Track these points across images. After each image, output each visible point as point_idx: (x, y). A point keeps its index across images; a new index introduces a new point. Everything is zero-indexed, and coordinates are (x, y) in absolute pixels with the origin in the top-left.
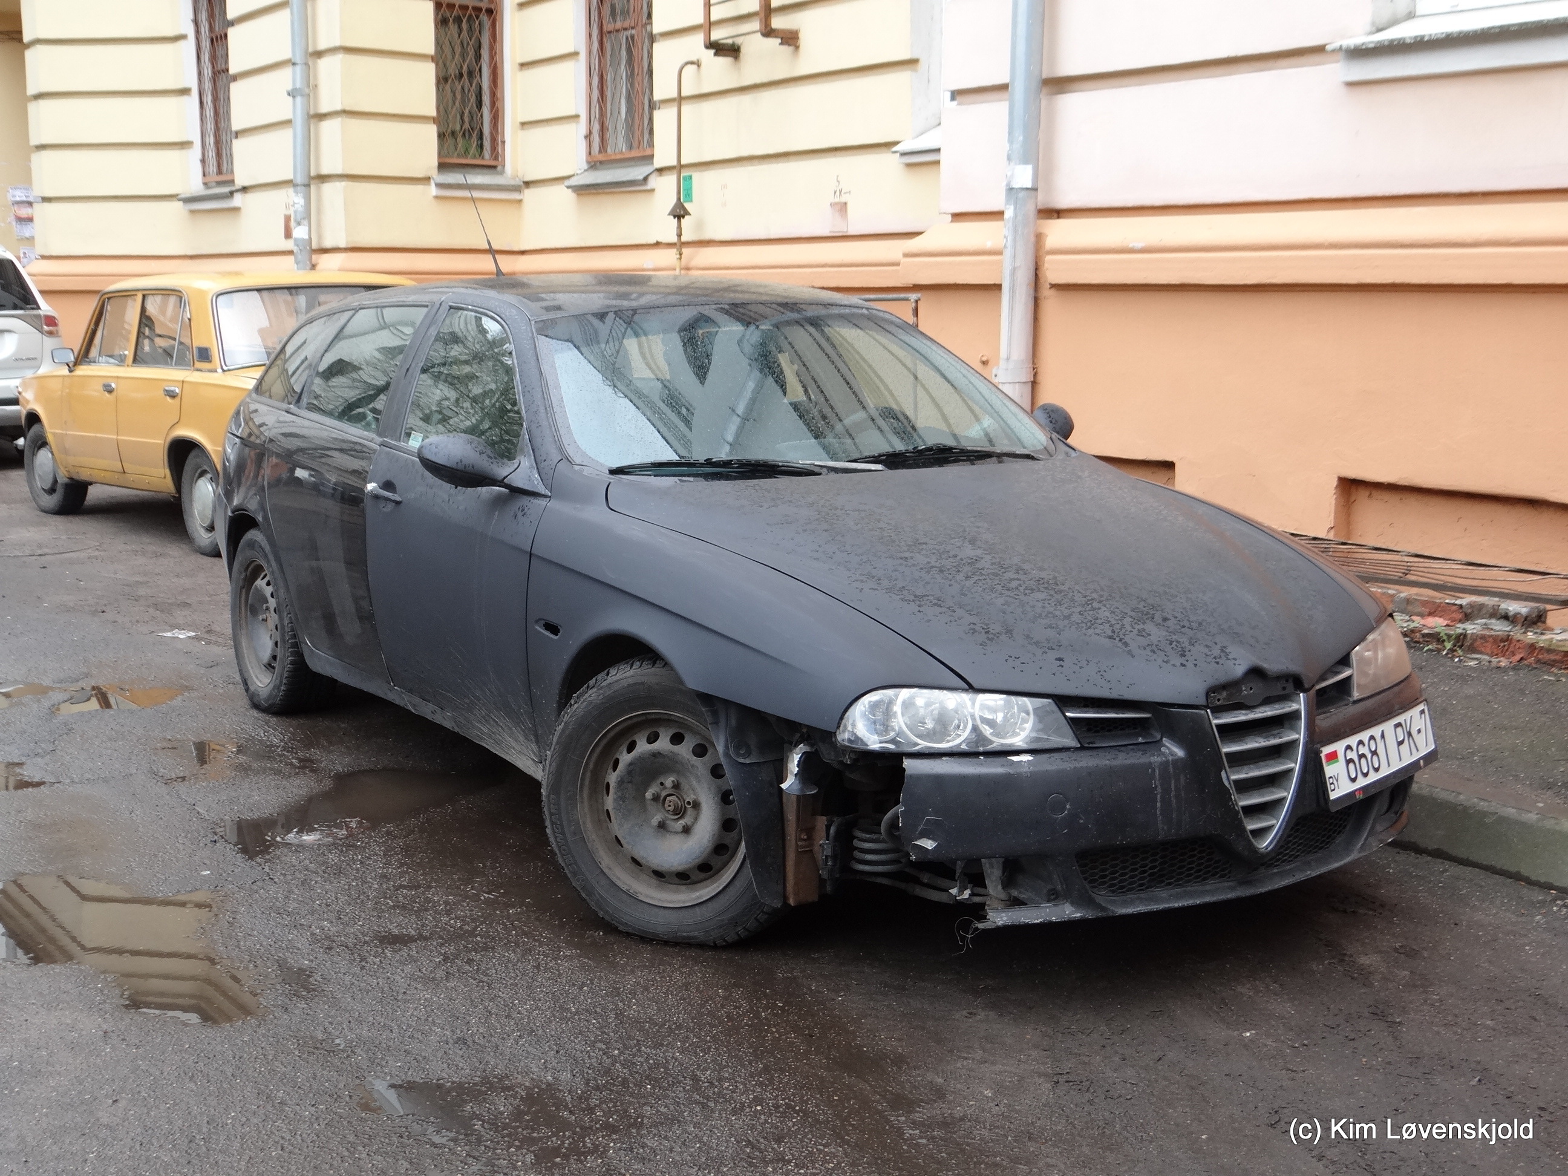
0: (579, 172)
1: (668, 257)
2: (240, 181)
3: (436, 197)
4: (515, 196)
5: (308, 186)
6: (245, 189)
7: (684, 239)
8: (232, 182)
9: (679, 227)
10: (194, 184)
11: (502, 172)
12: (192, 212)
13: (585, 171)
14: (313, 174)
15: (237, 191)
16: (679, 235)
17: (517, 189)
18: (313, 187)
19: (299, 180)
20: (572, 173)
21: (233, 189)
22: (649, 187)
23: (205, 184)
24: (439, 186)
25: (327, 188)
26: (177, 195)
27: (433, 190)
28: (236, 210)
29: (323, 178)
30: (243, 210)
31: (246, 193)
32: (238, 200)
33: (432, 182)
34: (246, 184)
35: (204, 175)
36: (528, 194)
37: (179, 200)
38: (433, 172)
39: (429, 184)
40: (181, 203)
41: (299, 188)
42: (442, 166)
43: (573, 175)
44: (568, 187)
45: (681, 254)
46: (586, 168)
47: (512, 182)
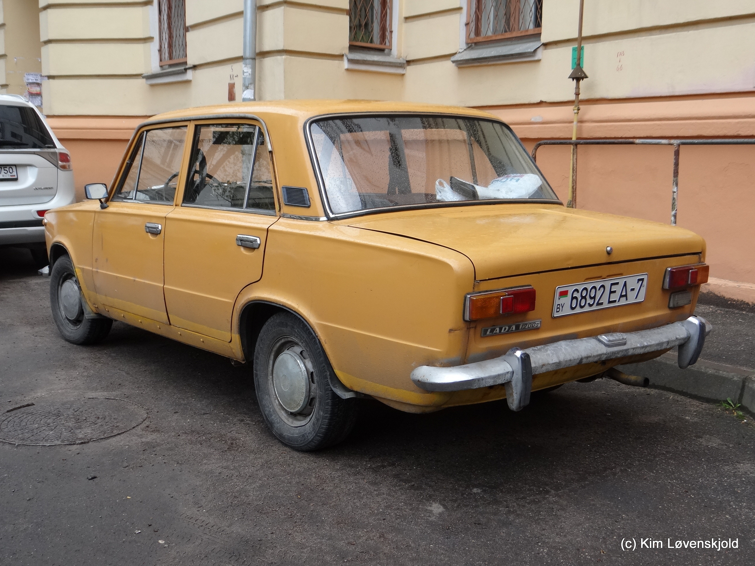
0: (461, 51)
1: (567, 112)
2: (191, 61)
3: (347, 70)
4: (400, 71)
5: (254, 59)
6: (195, 67)
7: (581, 97)
8: (185, 63)
9: (578, 87)
10: (155, 67)
11: (389, 54)
12: (152, 86)
13: (465, 50)
14: (257, 51)
15: (189, 68)
16: (577, 94)
17: (401, 66)
18: (257, 61)
19: (248, 55)
20: (454, 52)
21: (187, 67)
22: (536, 58)
23: (161, 66)
24: (351, 61)
25: (268, 61)
26: (142, 74)
27: (346, 64)
28: (188, 82)
29: (264, 54)
30: (193, 82)
31: (195, 70)
32: (190, 75)
33: (345, 58)
34: (196, 63)
35: (161, 61)
36: (410, 70)
37: (143, 77)
38: (346, 51)
39: (342, 60)
40: (144, 80)
41: (248, 61)
42: (352, 48)
43: (456, 53)
44: (453, 62)
45: (579, 109)
46: (465, 48)
47: (399, 61)
